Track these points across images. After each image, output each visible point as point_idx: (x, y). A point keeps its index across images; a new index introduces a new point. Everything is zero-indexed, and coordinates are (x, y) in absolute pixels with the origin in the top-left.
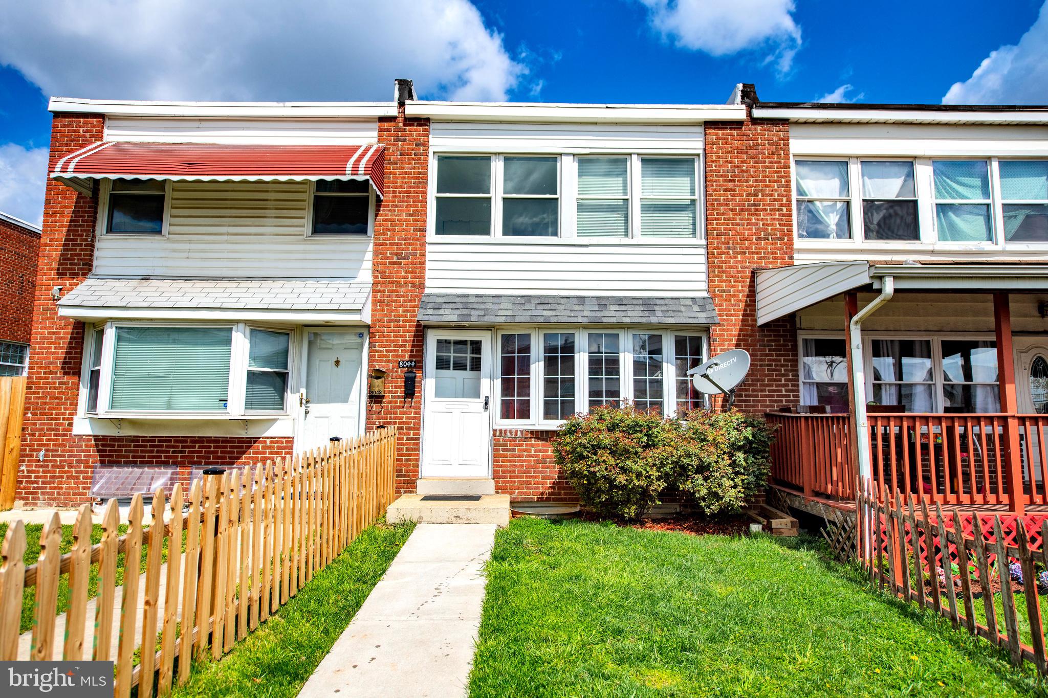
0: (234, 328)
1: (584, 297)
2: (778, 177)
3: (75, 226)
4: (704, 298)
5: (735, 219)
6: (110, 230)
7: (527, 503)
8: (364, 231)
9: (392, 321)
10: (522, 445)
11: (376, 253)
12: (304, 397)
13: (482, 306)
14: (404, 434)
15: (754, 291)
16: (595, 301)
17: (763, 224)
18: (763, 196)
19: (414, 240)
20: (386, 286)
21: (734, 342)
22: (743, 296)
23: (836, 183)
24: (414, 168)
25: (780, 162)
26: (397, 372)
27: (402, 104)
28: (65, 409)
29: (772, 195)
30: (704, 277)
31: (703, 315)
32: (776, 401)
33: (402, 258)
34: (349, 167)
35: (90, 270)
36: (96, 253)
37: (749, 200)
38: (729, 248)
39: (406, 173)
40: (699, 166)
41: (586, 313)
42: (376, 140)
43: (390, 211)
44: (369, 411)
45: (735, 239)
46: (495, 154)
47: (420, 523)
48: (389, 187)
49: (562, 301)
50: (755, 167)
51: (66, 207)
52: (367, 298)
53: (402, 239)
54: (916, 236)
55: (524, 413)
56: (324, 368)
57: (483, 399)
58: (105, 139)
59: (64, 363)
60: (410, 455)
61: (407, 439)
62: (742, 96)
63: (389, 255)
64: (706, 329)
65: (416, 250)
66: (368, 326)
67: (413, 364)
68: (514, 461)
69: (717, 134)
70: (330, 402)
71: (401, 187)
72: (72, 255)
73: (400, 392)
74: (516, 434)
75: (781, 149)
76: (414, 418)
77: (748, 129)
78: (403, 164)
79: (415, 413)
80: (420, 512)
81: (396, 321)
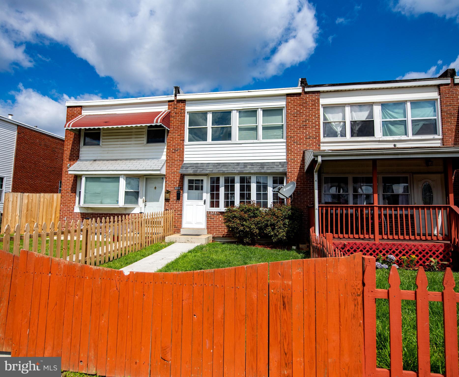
0: (120, 177)
2: (315, 114)
3: (74, 144)
4: (284, 162)
5: (297, 131)
6: (85, 144)
7: (219, 238)
8: (163, 141)
10: (217, 217)
11: (167, 149)
12: (144, 200)
13: (202, 167)
15: (304, 159)
16: (243, 164)
17: (308, 133)
18: (308, 122)
19: (180, 144)
20: (171, 161)
21: (296, 179)
22: (300, 161)
23: (341, 115)
24: (180, 118)
25: (316, 108)
26: (174, 191)
27: (176, 96)
28: (72, 204)
29: (312, 121)
30: (285, 154)
31: (282, 169)
33: (176, 151)
34: (155, 121)
35: (79, 158)
36: (80, 153)
37: (303, 124)
38: (295, 143)
39: (177, 120)
40: (284, 112)
41: (238, 169)
42: (167, 109)
43: (172, 134)
44: (165, 205)
45: (297, 139)
46: (209, 111)
47: (176, 242)
48: (172, 126)
50: (305, 111)
51: (71, 138)
52: (163, 166)
53: (176, 144)
54: (373, 134)
55: (218, 206)
56: (151, 190)
57: (203, 201)
58: (83, 114)
59: (71, 189)
60: (178, 220)
61: (178, 214)
62: (301, 83)
63: (171, 150)
64: (285, 174)
65: (181, 147)
66: (165, 175)
67: (179, 188)
68: (214, 223)
69: (291, 99)
70: (153, 202)
71: (176, 125)
72: (73, 153)
73: (175, 198)
74: (215, 213)
75: (316, 103)
76: (180, 207)
77: (303, 96)
78: (176, 117)
79: (180, 205)
80: (176, 239)
81: (174, 173)
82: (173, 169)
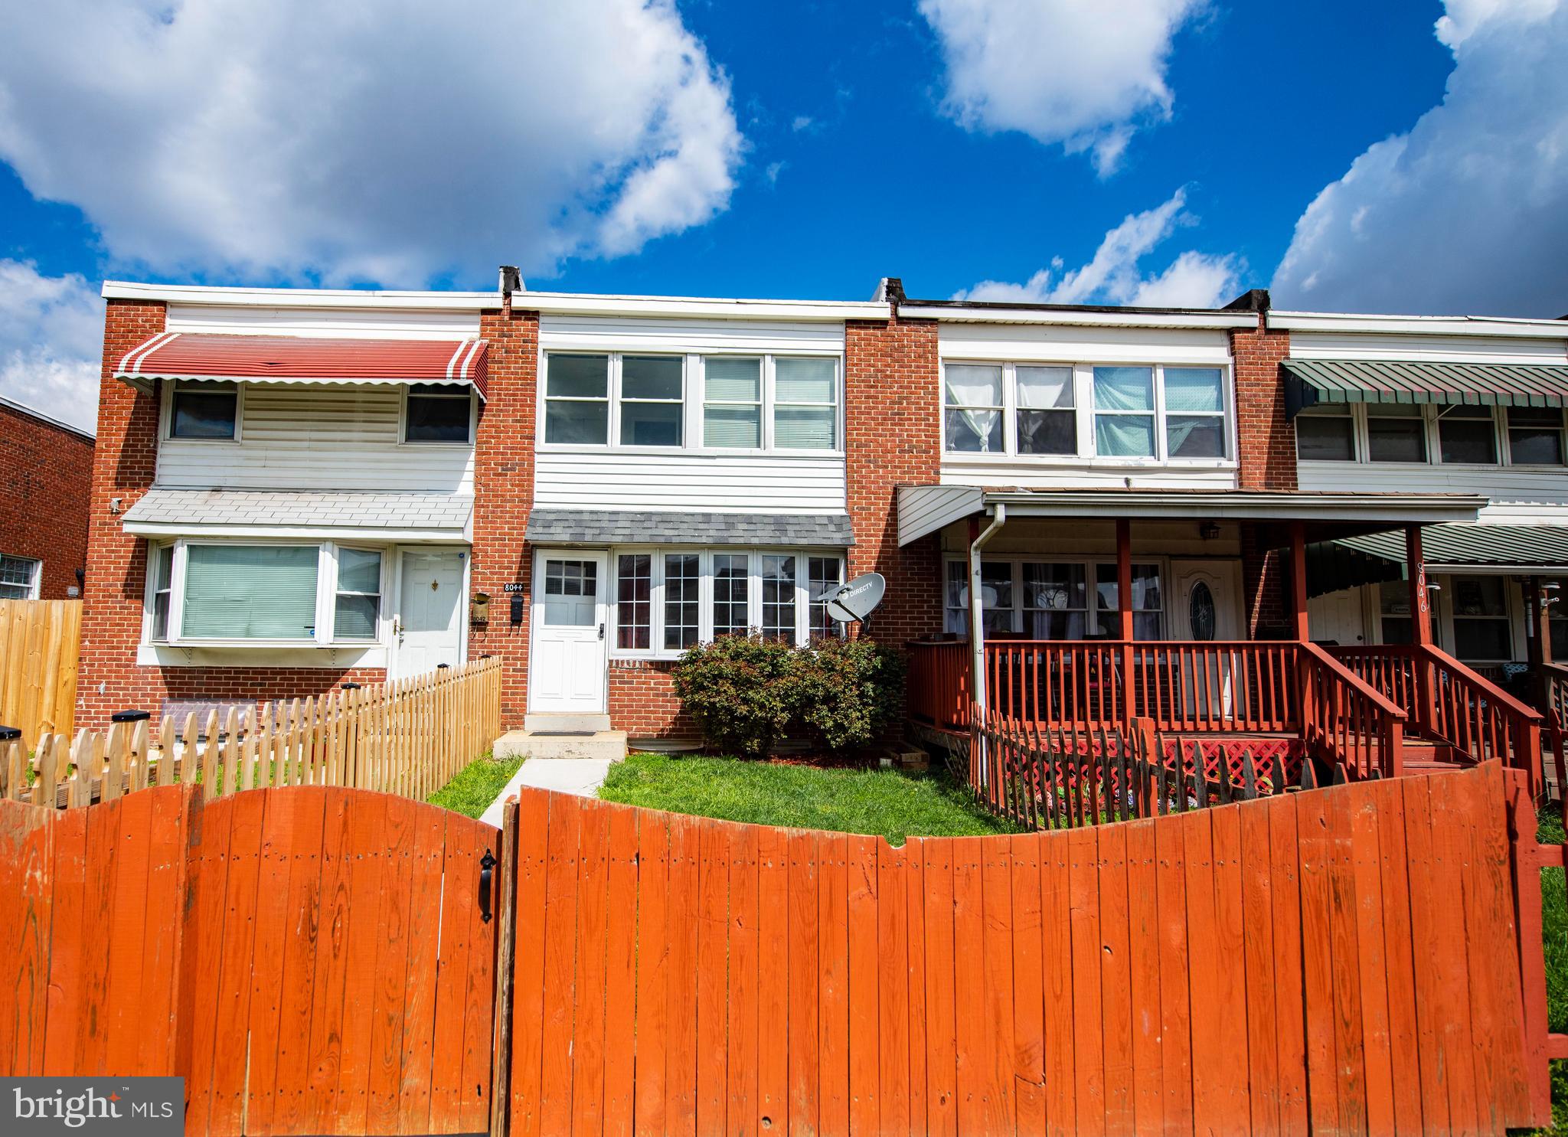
0: (321, 547)
1: (710, 515)
2: (925, 383)
3: (135, 429)
4: (842, 516)
5: (877, 430)
6: (174, 434)
7: (647, 740)
8: (464, 438)
9: (497, 539)
10: (640, 677)
11: (478, 463)
12: (398, 624)
13: (597, 524)
14: (511, 665)
15: (896, 509)
16: (722, 518)
17: (907, 436)
18: (907, 404)
19: (521, 449)
20: (490, 501)
21: (873, 565)
22: (884, 514)
23: (989, 390)
24: (521, 368)
25: (927, 367)
26: (502, 596)
27: (507, 295)
28: (128, 636)
29: (917, 403)
30: (842, 493)
31: (839, 535)
32: (917, 630)
33: (507, 470)
34: (450, 371)
35: (153, 480)
36: (159, 461)
37: (892, 409)
38: (870, 461)
39: (512, 373)
40: (839, 370)
41: (712, 533)
42: (478, 335)
43: (494, 416)
44: (471, 640)
45: (877, 451)
46: (613, 352)
47: (530, 757)
48: (493, 389)
49: (686, 519)
50: (900, 372)
51: (124, 408)
52: (469, 515)
53: (508, 448)
54: (1073, 450)
55: (643, 642)
56: (421, 592)
57: (597, 627)
58: (168, 329)
59: (125, 585)
60: (517, 688)
61: (514, 670)
62: (887, 292)
63: (493, 465)
64: (843, 550)
65: (523, 460)
66: (471, 546)
67: (520, 587)
68: (631, 695)
69: (859, 334)
70: (427, 629)
71: (507, 389)
72: (131, 462)
73: (506, 618)
74: (634, 665)
75: (929, 352)
76: (521, 647)
77: (893, 329)
78: (509, 362)
79: (523, 642)
80: (529, 747)
81: (501, 539)
82: (497, 528)
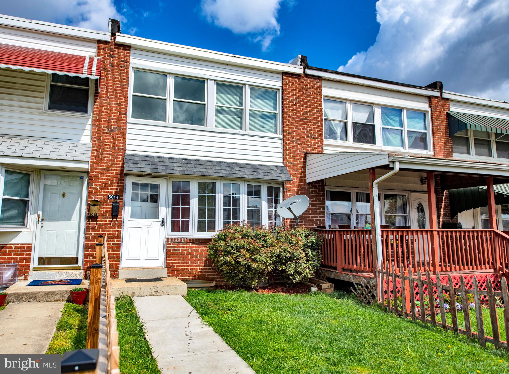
1: (220, 162)
2: (317, 106)
4: (282, 166)
5: (297, 126)
8: (86, 112)
9: (104, 169)
10: (184, 247)
11: (93, 126)
12: (41, 216)
13: (163, 164)
14: (111, 241)
15: (305, 165)
16: (226, 165)
17: (310, 130)
18: (310, 115)
19: (119, 119)
20: (100, 147)
21: (296, 191)
22: (300, 167)
23: (341, 112)
24: (121, 75)
25: (317, 99)
26: (107, 202)
29: (314, 115)
30: (281, 155)
31: (283, 176)
32: (315, 223)
33: (112, 131)
34: (85, 70)
37: (303, 116)
38: (294, 141)
39: (115, 78)
40: (279, 96)
41: (224, 171)
42: (97, 54)
43: (104, 100)
44: (87, 227)
45: (297, 136)
46: (170, 74)
47: (134, 296)
49: (209, 163)
50: (306, 100)
52: (89, 154)
53: (112, 119)
54: (374, 142)
55: (185, 227)
56: (55, 198)
57: (160, 220)
60: (114, 254)
61: (113, 244)
62: (301, 61)
63: (102, 128)
64: (283, 184)
65: (121, 126)
66: (88, 172)
67: (118, 197)
68: (179, 257)
69: (289, 80)
70: (58, 220)
71: (112, 86)
73: (108, 215)
74: (181, 241)
75: (318, 92)
76: (118, 231)
77: (303, 79)
78: (113, 72)
79: (118, 228)
80: (133, 290)
81: (107, 169)
82: (105, 163)
